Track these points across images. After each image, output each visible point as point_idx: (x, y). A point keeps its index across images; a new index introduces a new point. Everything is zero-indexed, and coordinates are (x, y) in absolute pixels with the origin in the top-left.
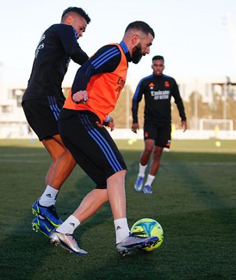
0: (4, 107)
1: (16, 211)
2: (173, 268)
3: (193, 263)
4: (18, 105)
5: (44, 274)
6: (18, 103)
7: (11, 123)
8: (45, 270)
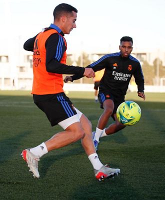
0: (21, 68)
1: (31, 143)
2: (143, 186)
3: (157, 182)
4: (31, 67)
5: (51, 189)
6: (31, 65)
7: (26, 79)
8: (52, 186)
